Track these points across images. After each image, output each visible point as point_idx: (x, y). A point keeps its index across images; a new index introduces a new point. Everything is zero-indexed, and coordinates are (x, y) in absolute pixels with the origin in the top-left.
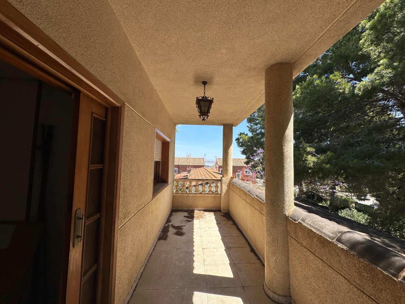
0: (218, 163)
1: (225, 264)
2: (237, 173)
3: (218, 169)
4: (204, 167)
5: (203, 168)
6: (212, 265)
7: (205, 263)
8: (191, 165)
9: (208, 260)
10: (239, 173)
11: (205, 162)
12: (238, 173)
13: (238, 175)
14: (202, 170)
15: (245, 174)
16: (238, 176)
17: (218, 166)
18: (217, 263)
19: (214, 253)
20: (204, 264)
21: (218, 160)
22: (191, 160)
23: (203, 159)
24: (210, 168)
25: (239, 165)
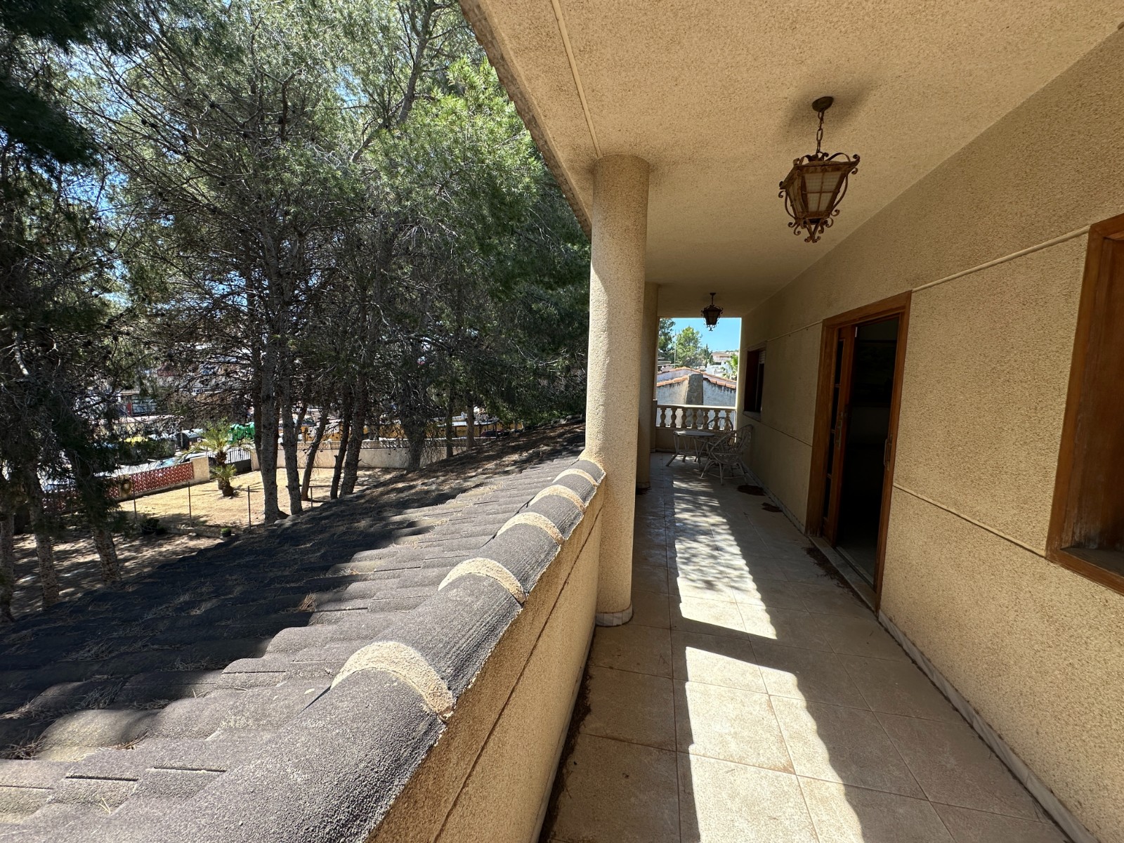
1: (702, 682)
6: (743, 688)
7: (766, 697)
9: (757, 708)
18: (727, 689)
19: (736, 733)
20: (770, 696)
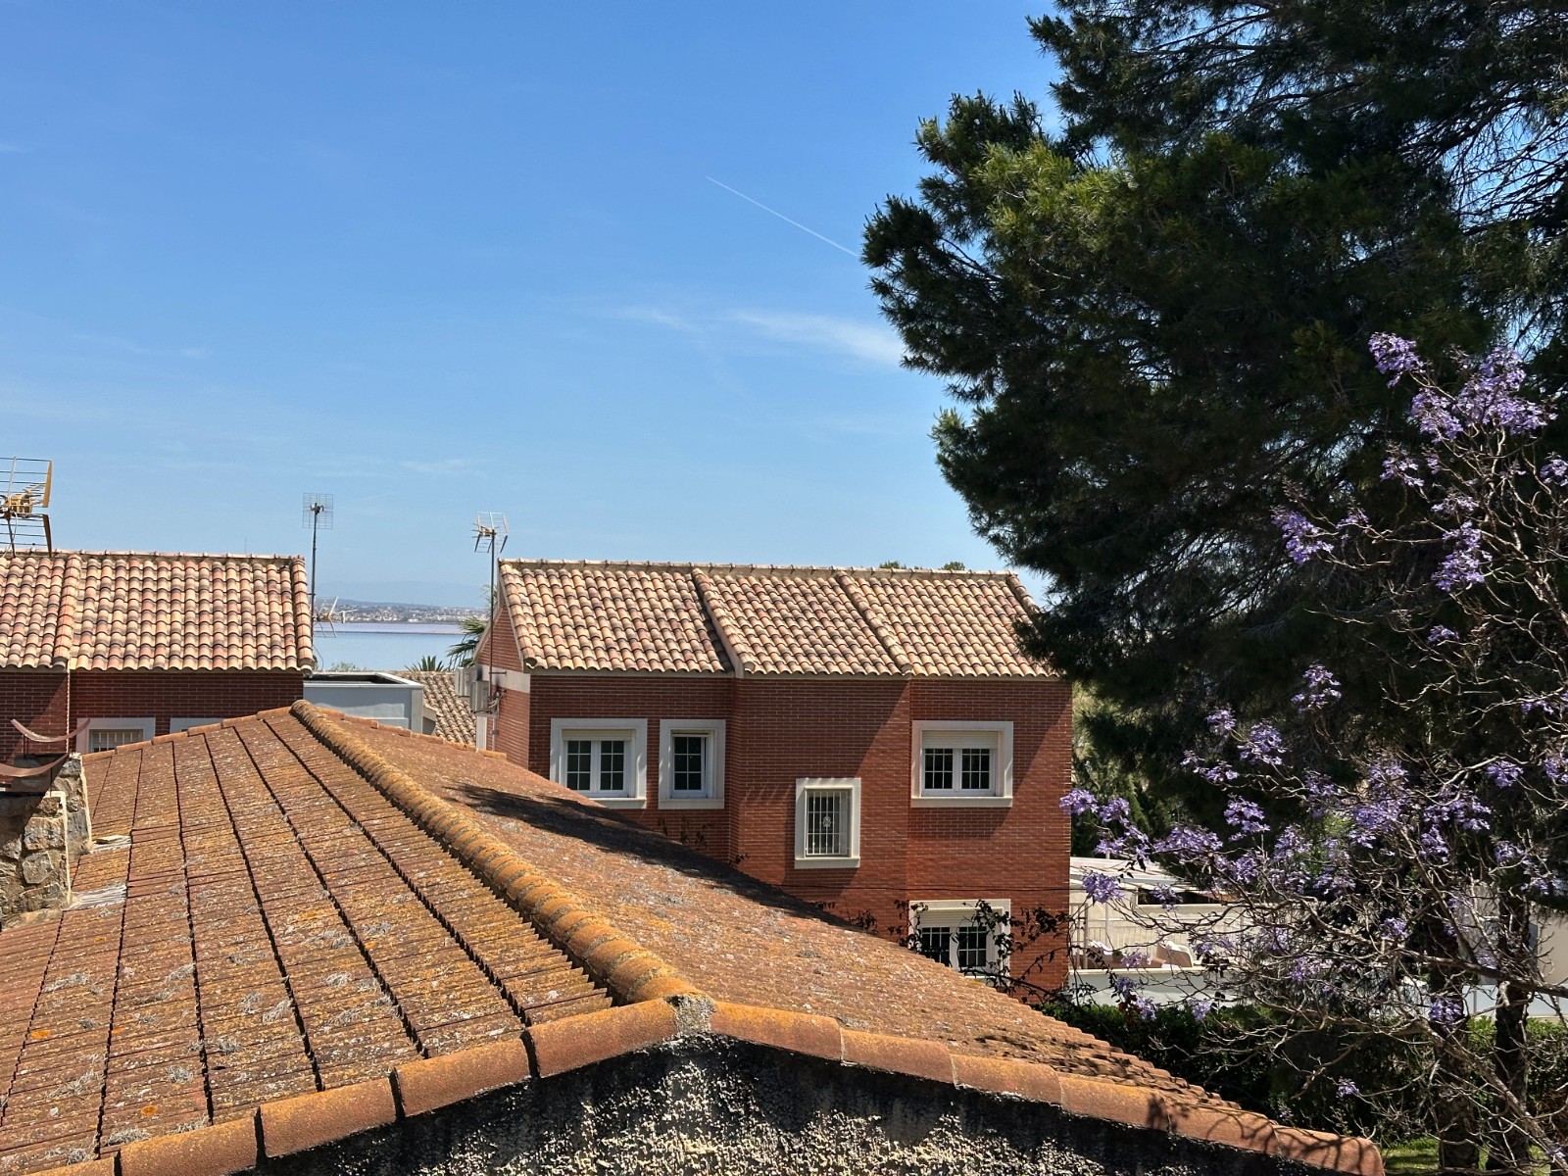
0: (528, 637)
2: (806, 785)
3: (519, 726)
4: (304, 704)
5: (280, 715)
8: (72, 665)
10: (831, 784)
11: (318, 618)
12: (817, 785)
13: (827, 806)
14: (276, 759)
15: (921, 795)
16: (814, 823)
17: (518, 682)
21: (518, 593)
22: (75, 588)
23: (288, 564)
24: (391, 715)
25: (841, 667)
